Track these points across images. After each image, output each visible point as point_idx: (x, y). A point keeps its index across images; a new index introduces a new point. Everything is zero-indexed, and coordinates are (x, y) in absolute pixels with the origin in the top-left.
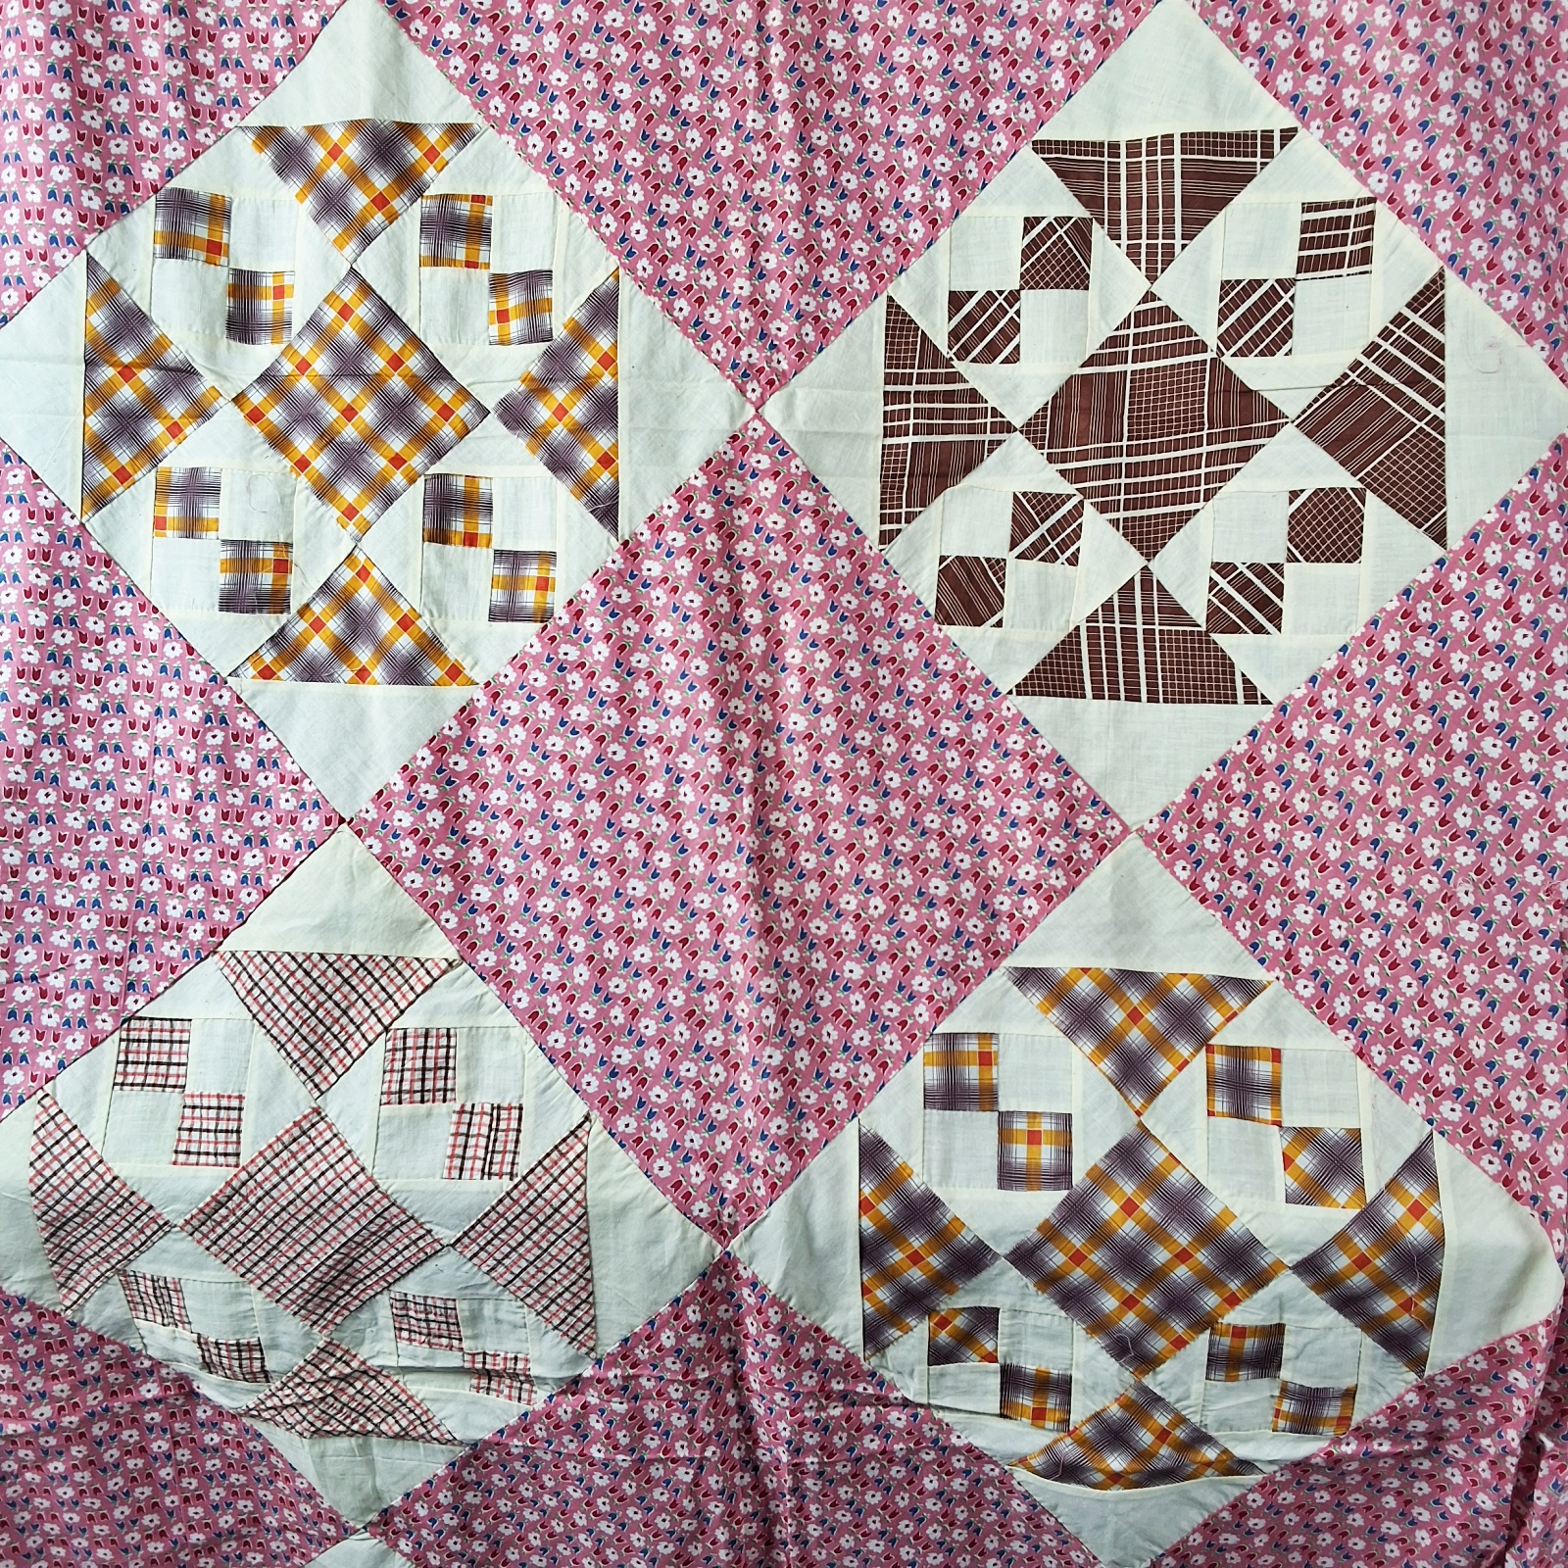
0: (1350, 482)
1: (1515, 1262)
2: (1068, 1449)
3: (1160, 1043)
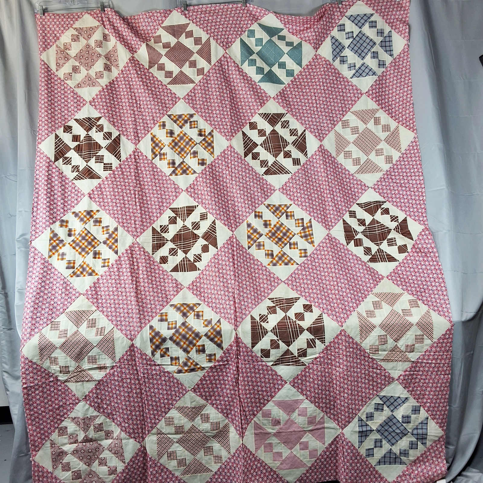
0: (207, 243)
1: (230, 331)
2: (180, 368)
3: (188, 311)
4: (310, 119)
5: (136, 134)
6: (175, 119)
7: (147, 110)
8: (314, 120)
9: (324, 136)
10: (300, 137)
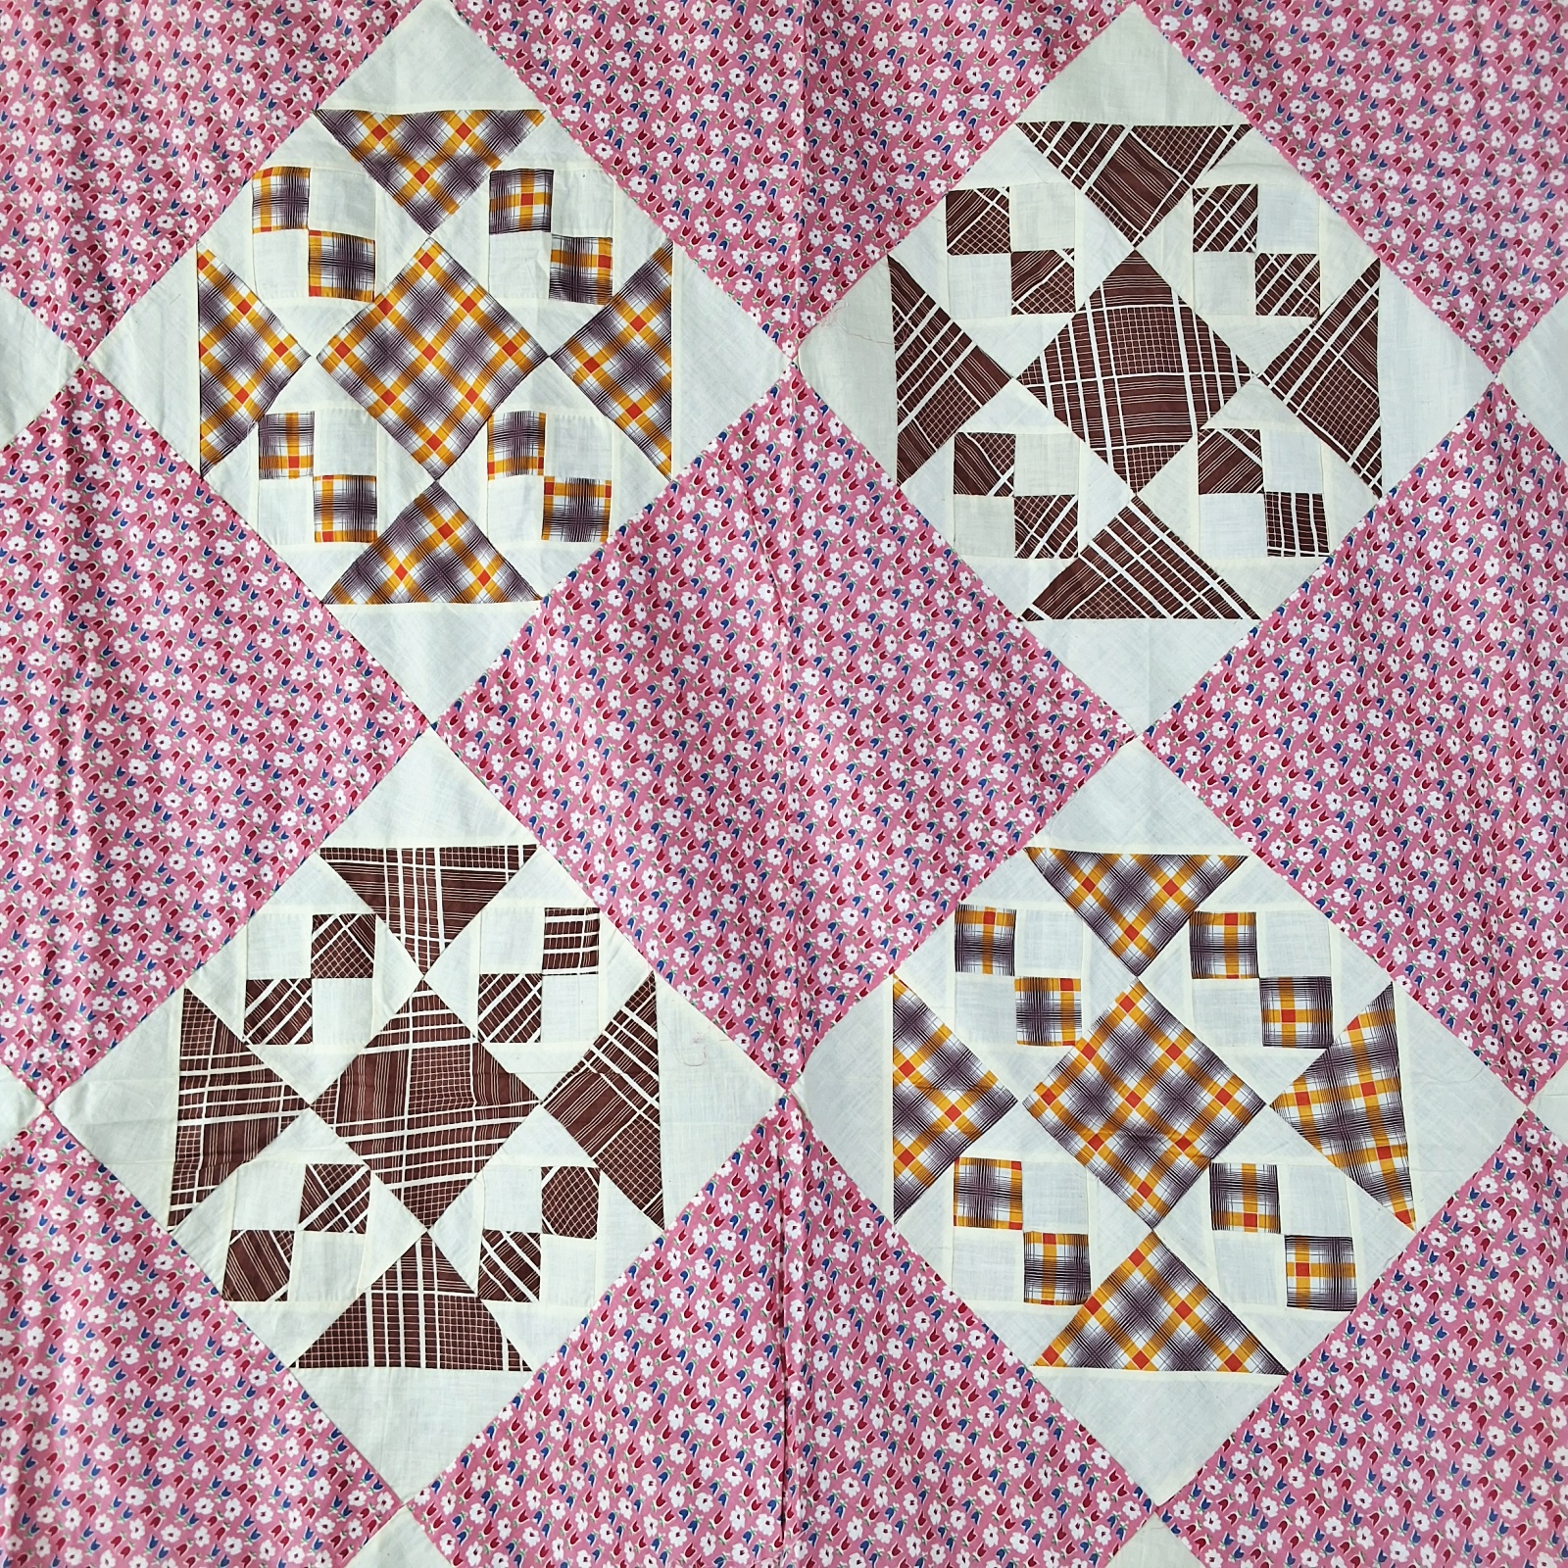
0: (588, 1163)
4: (1419, 182)
5: (85, 266)
6: (380, 148)
7: (170, 75)
8: (1449, 187)
9: (1521, 316)
10: (1329, 326)
